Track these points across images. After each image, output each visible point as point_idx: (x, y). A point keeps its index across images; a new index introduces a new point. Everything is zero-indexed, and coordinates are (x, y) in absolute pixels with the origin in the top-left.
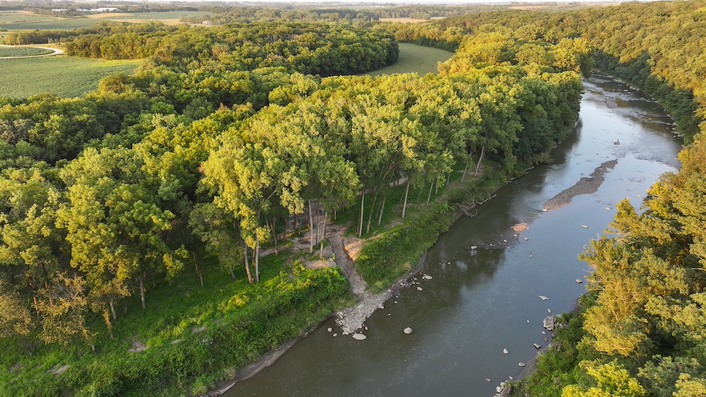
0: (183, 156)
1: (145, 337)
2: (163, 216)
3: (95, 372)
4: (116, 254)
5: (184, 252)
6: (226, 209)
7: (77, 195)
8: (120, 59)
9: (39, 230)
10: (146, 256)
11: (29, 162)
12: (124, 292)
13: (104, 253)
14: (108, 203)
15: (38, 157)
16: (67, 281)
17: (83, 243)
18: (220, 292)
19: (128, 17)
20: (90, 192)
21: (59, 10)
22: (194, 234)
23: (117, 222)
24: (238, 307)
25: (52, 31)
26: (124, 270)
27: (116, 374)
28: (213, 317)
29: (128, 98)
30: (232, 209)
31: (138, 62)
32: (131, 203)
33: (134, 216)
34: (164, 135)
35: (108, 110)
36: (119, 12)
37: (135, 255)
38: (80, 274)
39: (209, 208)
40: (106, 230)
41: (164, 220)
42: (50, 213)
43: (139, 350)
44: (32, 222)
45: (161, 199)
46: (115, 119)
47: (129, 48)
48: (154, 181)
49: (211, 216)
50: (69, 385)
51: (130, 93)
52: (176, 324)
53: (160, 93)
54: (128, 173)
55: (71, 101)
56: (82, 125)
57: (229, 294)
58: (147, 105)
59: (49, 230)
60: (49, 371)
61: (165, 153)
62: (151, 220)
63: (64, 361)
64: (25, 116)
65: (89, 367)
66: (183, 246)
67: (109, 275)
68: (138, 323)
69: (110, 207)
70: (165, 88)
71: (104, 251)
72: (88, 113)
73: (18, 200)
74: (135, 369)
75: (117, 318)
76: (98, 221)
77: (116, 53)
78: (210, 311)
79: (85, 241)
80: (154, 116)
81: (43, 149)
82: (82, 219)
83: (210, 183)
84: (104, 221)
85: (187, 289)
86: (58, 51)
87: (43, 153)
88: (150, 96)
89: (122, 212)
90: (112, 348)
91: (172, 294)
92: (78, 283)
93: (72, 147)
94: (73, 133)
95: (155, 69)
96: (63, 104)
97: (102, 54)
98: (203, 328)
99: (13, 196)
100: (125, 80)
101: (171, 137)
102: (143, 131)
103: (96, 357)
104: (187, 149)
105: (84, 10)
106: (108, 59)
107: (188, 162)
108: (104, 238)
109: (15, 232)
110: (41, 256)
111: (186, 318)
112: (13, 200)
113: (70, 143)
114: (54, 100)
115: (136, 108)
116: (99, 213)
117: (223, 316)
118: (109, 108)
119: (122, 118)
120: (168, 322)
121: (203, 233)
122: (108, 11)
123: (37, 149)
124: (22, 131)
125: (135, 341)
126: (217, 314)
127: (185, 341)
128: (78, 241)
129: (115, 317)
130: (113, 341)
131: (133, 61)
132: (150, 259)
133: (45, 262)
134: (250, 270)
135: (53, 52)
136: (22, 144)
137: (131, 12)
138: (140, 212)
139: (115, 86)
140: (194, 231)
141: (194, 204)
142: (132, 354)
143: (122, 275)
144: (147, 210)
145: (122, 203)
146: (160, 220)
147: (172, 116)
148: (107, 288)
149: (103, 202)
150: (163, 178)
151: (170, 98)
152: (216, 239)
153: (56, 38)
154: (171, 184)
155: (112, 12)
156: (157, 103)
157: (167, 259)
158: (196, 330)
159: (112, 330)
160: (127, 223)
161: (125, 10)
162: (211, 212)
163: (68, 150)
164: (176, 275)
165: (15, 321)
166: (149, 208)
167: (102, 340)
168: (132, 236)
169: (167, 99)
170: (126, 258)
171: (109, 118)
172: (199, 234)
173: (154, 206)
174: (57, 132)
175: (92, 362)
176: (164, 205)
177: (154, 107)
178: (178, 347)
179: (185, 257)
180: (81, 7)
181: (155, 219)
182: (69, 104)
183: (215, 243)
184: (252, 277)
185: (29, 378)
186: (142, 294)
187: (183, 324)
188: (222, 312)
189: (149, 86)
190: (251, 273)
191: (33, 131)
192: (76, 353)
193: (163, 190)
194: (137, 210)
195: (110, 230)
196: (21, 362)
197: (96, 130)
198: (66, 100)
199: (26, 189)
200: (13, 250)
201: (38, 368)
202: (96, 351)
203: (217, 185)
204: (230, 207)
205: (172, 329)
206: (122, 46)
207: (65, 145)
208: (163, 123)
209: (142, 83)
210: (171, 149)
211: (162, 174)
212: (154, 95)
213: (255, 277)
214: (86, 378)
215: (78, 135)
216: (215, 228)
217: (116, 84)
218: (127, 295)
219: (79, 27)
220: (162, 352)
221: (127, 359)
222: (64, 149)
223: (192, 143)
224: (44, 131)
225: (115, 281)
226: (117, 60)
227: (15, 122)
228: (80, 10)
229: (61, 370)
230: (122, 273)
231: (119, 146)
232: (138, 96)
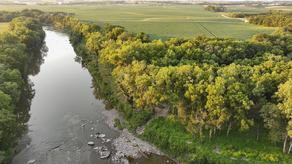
0: (275, 77)
1: (222, 148)
2: (248, 102)
3: (198, 151)
4: (222, 111)
5: (252, 122)
6: (283, 111)
7: (218, 81)
8: (270, 26)
9: (200, 90)
10: (234, 116)
11: (213, 62)
12: (219, 127)
13: (217, 108)
14: (229, 88)
15: (217, 61)
16: (202, 112)
17: (211, 101)
18: (264, 148)
19: (283, 8)
20: (224, 81)
21: (255, 5)
22: (261, 116)
23: (228, 98)
24: (270, 161)
25: (248, 13)
26: (222, 118)
27: (204, 156)
28: (255, 158)
29: (263, 44)
30: (286, 113)
31: (277, 29)
32: (237, 91)
33: (236, 98)
34: (271, 64)
35: (252, 48)
36: (280, 6)
37: (229, 114)
38: (207, 112)
39: (273, 107)
40: (222, 99)
41: (248, 104)
42: (206, 85)
43: (217, 152)
44: (199, 86)
45: (253, 94)
46: (253, 52)
47: (276, 22)
48: (253, 85)
49: (273, 111)
50: (189, 150)
51: (265, 42)
52: (236, 151)
53: (280, 44)
54: (244, 78)
55: (238, 42)
56: (238, 52)
57: (268, 151)
58: (270, 49)
59: (203, 91)
60: (185, 140)
61: (267, 73)
62: (242, 102)
63: (191, 140)
64: (220, 45)
65: (197, 147)
66: (253, 119)
67: (217, 117)
68: (222, 141)
69: (229, 90)
70: (283, 42)
71: (218, 107)
72: (243, 48)
73: (199, 76)
74: (211, 159)
75: (215, 135)
76: (221, 94)
77: (269, 24)
78: (254, 154)
79: (213, 100)
80: (270, 55)
81: (220, 59)
82: (215, 91)
83: (279, 95)
84: (223, 95)
85: (249, 138)
86: (246, 21)
87: (219, 60)
88: (274, 45)
89: (232, 94)
90: (208, 145)
91: (241, 137)
92: (205, 115)
93: (230, 60)
94: (233, 55)
95: (283, 33)
96: (235, 43)
97: (263, 24)
98: (247, 160)
99: (198, 74)
100: (265, 36)
101: (274, 66)
102: (262, 60)
103: (201, 145)
104: (278, 74)
105: (265, 5)
106: (264, 26)
107: (275, 80)
108: (220, 102)
109: (192, 88)
110: (197, 99)
111: (242, 151)
112: (197, 76)
113: (230, 59)
114: (233, 40)
115: (264, 49)
116: (222, 91)
117: (260, 160)
118: (253, 47)
119: (256, 52)
120: (233, 148)
121: (265, 117)
122: (275, 5)
123: (218, 58)
124: (216, 50)
125: (217, 148)
126: (257, 157)
127: (237, 161)
128: (210, 99)
129: (214, 134)
130: (209, 143)
131: (275, 28)
132: (236, 118)
133: (198, 102)
134: (286, 147)
135: (244, 21)
136: (214, 55)
137: (286, 5)
138: (239, 97)
139: (260, 38)
140: (261, 115)
141: (267, 102)
142: (214, 152)
143: (221, 120)
144: (242, 97)
145: (233, 90)
146: (246, 104)
147: (279, 57)
148: (213, 122)
149: (226, 87)
150: (257, 85)
151: (284, 48)
152: (271, 123)
153: (248, 16)
154: (260, 89)
155: (277, 6)
156: (276, 49)
157: (243, 122)
158: (244, 159)
159: (211, 138)
160: (232, 100)
161: (283, 5)
162: (274, 109)
163: (228, 61)
164: (244, 131)
165: (182, 118)
166: (244, 97)
167: (206, 140)
168: (232, 106)
169: (282, 47)
170: (226, 114)
171: (251, 51)
172: (263, 117)
173: (247, 96)
174: (227, 53)
175: (199, 146)
176: (252, 97)
177: (273, 51)
178: (232, 161)
179: (252, 125)
180: (264, 4)
181: (244, 103)
182: (237, 43)
183: (270, 125)
184: (286, 150)
185: (179, 139)
186: (228, 130)
187: (239, 153)
188: (260, 158)
189: (276, 41)
190: (286, 148)
191: (219, 51)
192: (196, 139)
193: (255, 90)
194: (238, 96)
195: (223, 100)
196: (180, 132)
197: (243, 56)
198: (236, 41)
199: (203, 73)
200: (190, 93)
201: (183, 137)
202: (202, 142)
203: (283, 97)
204: (285, 111)
205: (234, 152)
206: (273, 21)
207: (228, 59)
208: (274, 59)
209: (272, 39)
210: (271, 72)
211: (258, 83)
212: (276, 45)
213: (288, 151)
214: (194, 151)
215: (234, 56)
216: (273, 118)
217: (261, 37)
218: (219, 129)
219: (259, 12)
220: (225, 159)
221: (210, 153)
222: (227, 60)
223: (283, 72)
224: (223, 52)
225: (217, 121)
226: (268, 27)
227: (215, 47)
228: (263, 5)
229: (189, 142)
230: (221, 119)
231: (248, 64)
232: (268, 44)
